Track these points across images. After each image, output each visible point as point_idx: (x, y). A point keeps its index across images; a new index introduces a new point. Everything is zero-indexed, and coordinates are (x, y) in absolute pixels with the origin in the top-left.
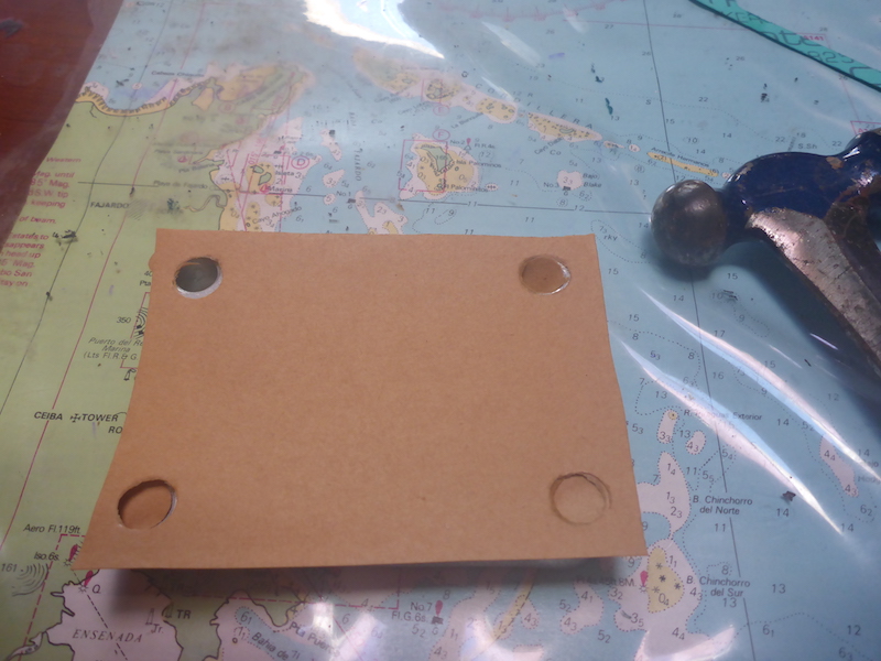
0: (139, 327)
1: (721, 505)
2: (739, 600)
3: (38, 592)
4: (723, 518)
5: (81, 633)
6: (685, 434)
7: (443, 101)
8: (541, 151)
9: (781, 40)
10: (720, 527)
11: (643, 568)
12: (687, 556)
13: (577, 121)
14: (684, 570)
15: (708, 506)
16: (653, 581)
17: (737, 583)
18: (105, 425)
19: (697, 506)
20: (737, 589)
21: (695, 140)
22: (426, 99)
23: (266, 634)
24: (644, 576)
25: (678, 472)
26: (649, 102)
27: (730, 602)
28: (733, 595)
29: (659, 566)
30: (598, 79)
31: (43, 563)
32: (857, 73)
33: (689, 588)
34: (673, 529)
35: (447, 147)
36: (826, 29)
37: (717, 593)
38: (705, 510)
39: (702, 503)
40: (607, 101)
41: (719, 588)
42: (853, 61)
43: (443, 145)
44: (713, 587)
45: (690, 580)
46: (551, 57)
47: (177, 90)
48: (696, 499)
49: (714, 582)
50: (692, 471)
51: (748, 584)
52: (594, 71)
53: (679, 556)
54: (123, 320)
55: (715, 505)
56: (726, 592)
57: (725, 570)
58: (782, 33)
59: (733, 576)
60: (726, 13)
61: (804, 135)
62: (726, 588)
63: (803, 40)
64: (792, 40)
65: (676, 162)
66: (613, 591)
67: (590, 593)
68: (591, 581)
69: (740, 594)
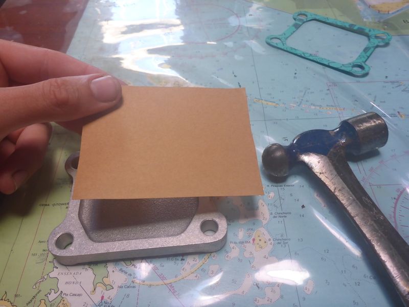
1: (280, 215)
2: (287, 245)
3: (45, 262)
4: (281, 219)
5: (60, 274)
6: (267, 193)
9: (303, 55)
10: (280, 222)
11: (253, 237)
12: (269, 232)
14: (268, 237)
15: (276, 216)
16: (257, 241)
18: (65, 206)
19: (272, 216)
20: (286, 241)
21: (270, 94)
23: (124, 269)
24: (254, 240)
25: (265, 205)
26: (253, 82)
27: (283, 246)
28: (284, 243)
29: (259, 236)
30: (235, 76)
31: (46, 252)
32: (331, 65)
33: (269, 242)
34: (264, 224)
36: (318, 52)
37: (279, 243)
38: (275, 217)
39: (274, 215)
40: (239, 83)
41: (280, 241)
44: (278, 241)
45: (270, 240)
46: (218, 70)
48: (271, 214)
49: (278, 240)
50: (270, 204)
51: (289, 240)
52: (234, 73)
53: (266, 232)
55: (278, 215)
56: (282, 243)
57: (282, 236)
58: (303, 53)
59: (285, 237)
60: (282, 48)
61: (309, 89)
62: (282, 241)
63: (311, 55)
64: (307, 56)
65: (263, 102)
66: (243, 246)
67: (235, 247)
68: (235, 243)
69: (287, 243)
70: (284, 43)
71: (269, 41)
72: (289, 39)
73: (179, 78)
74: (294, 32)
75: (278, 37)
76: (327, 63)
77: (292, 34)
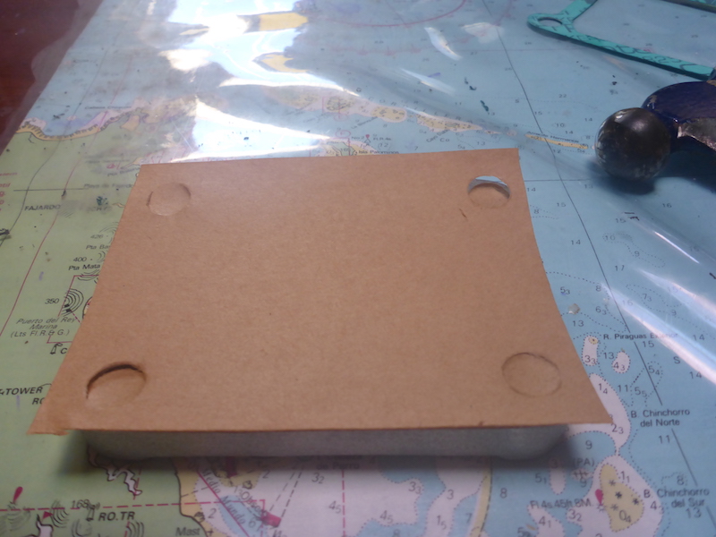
0: (66, 306)
1: (660, 417)
2: (703, 509)
4: (665, 430)
6: (609, 356)
7: (342, 111)
8: (432, 139)
9: (618, 50)
10: (665, 439)
11: (596, 486)
12: (639, 470)
13: (459, 118)
14: (639, 485)
15: (647, 420)
16: (609, 498)
17: (696, 492)
18: (29, 397)
19: (638, 421)
20: (698, 498)
21: (563, 125)
22: (327, 111)
24: (599, 495)
25: (609, 389)
26: (517, 101)
27: (694, 512)
28: (694, 505)
29: (612, 483)
30: (471, 88)
32: (687, 68)
33: (648, 502)
34: (618, 445)
35: (349, 142)
36: (650, 45)
37: (677, 504)
38: (645, 424)
39: (641, 418)
40: (483, 102)
41: (679, 499)
42: (680, 61)
43: (346, 141)
44: (673, 499)
45: (647, 494)
46: (429, 76)
47: (107, 118)
48: (634, 415)
49: (672, 494)
50: (623, 388)
51: (707, 492)
52: (467, 83)
53: (630, 471)
54: (51, 301)
55: (654, 419)
56: (687, 502)
57: (680, 480)
58: (620, 48)
59: (690, 486)
60: (569, 37)
62: (686, 498)
63: (635, 50)
64: (628, 51)
65: (549, 140)
66: (570, 514)
67: (548, 517)
68: (545, 505)
69: (702, 502)
70: (570, 27)
71: (536, 23)
72: (578, 20)
73: (337, 91)
74: (586, 9)
75: (555, 17)
76: (677, 66)
77: (583, 13)
